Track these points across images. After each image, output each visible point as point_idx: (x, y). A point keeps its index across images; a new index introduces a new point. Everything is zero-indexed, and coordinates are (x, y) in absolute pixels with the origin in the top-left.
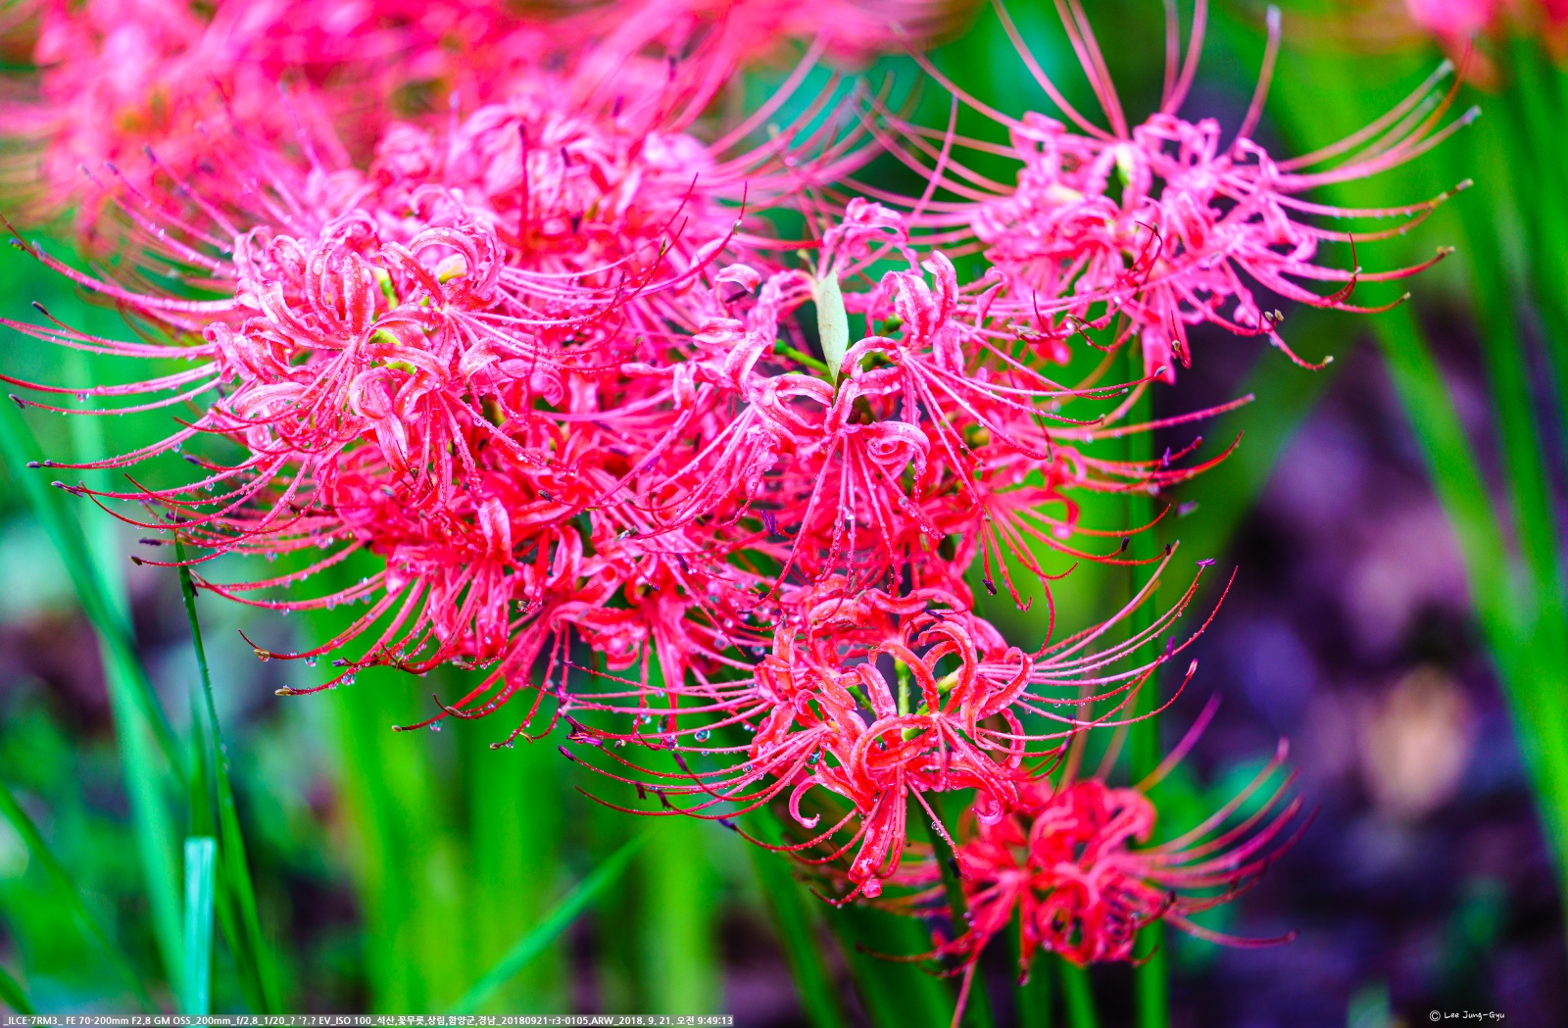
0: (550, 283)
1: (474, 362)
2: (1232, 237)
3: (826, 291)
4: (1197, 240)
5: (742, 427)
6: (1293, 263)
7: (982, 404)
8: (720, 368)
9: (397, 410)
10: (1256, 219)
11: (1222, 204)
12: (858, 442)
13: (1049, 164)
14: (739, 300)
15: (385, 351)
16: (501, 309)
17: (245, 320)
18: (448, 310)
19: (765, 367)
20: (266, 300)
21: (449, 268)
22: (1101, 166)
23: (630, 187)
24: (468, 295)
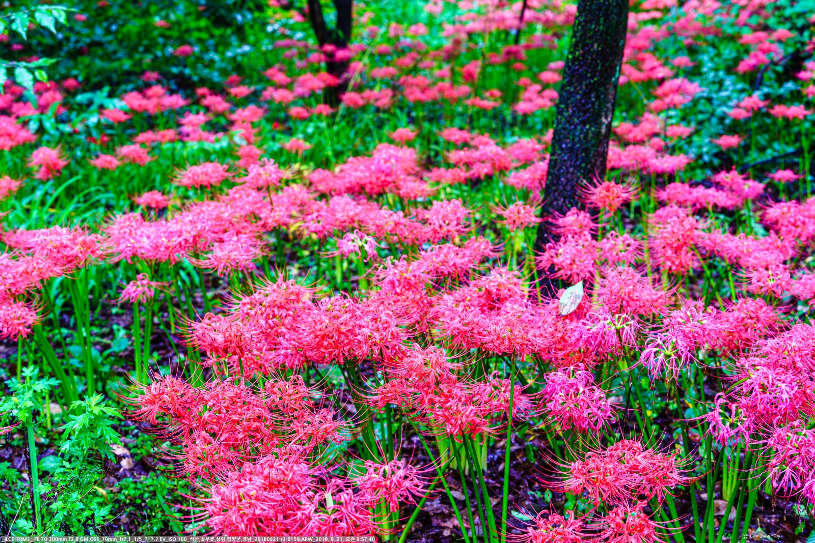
0: (275, 495)
1: (258, 512)
2: (407, 484)
3: (328, 496)
4: (400, 485)
5: (311, 524)
6: (419, 489)
7: (358, 518)
8: (307, 512)
9: (243, 521)
10: (412, 480)
11: (406, 478)
12: (333, 527)
13: (372, 470)
14: (310, 498)
15: (240, 510)
16: (264, 500)
17: (213, 503)
18: (253, 501)
20: (217, 499)
21: (253, 493)
22: (382, 470)
23: (291, 475)
24: (257, 499)
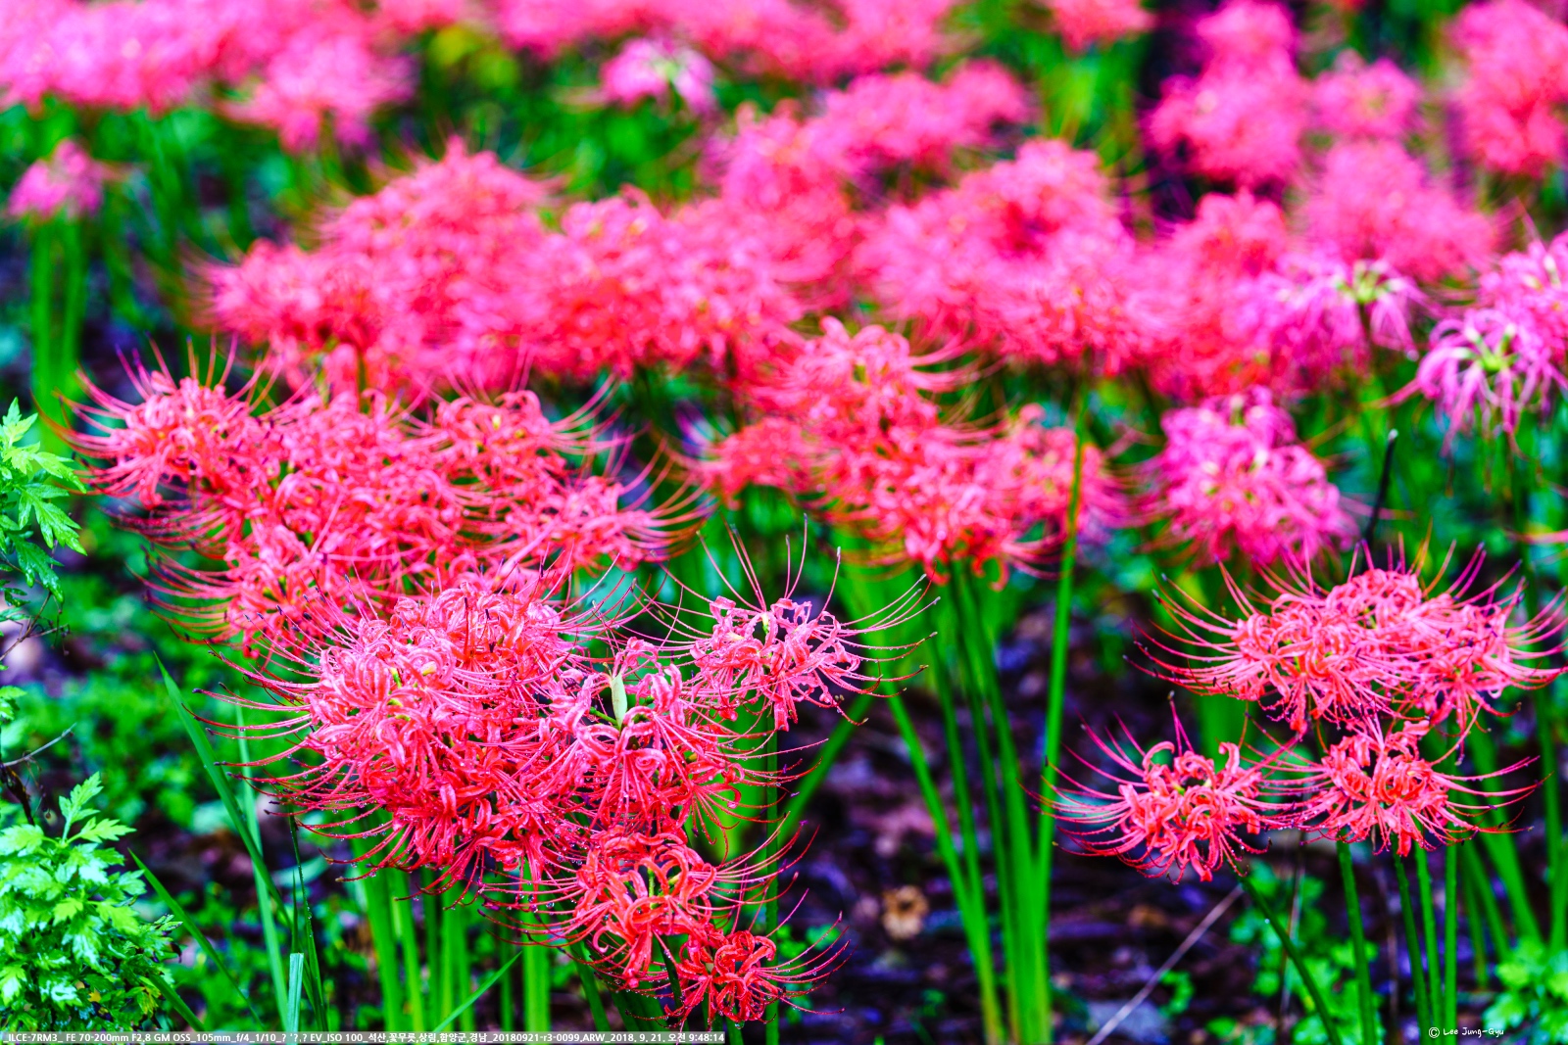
0: (478, 677)
1: (439, 715)
3: (616, 683)
4: (801, 660)
5: (573, 751)
6: (849, 672)
7: (694, 742)
8: (563, 721)
9: (400, 739)
10: (830, 650)
11: (813, 642)
12: (631, 759)
13: (728, 622)
14: (572, 687)
15: (395, 709)
16: (453, 689)
17: (325, 693)
18: (426, 690)
19: (585, 720)
21: (429, 668)
22: (753, 622)
24: (437, 681)
